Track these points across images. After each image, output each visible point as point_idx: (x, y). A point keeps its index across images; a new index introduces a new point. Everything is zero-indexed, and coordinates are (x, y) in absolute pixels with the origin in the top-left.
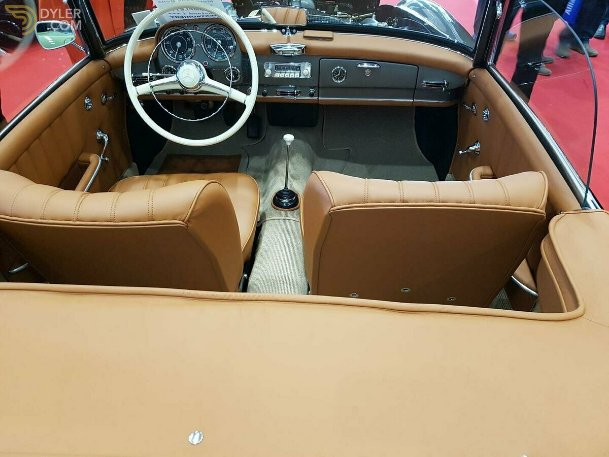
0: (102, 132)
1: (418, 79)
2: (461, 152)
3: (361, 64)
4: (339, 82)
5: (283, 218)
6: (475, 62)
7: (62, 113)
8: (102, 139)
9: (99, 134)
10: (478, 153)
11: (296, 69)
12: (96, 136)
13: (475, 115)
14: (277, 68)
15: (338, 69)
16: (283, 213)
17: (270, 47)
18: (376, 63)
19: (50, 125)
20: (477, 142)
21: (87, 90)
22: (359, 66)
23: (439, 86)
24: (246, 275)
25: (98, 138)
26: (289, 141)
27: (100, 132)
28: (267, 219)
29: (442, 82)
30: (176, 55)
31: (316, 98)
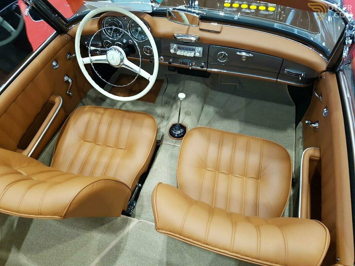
0: (68, 77)
1: (282, 68)
2: (307, 122)
3: (240, 52)
4: (222, 61)
5: (173, 144)
6: (329, 64)
7: (33, 80)
8: (67, 82)
9: (66, 78)
10: (317, 130)
11: (192, 50)
12: (64, 79)
13: (321, 102)
14: (179, 48)
15: (222, 53)
16: (174, 140)
17: (174, 35)
18: (251, 53)
19: (23, 91)
20: (318, 122)
21: (54, 57)
22: (238, 53)
23: (298, 75)
24: (140, 185)
25: (65, 80)
26: (182, 99)
27: (67, 77)
28: (163, 143)
29: (300, 73)
30: (112, 34)
31: (206, 69)
